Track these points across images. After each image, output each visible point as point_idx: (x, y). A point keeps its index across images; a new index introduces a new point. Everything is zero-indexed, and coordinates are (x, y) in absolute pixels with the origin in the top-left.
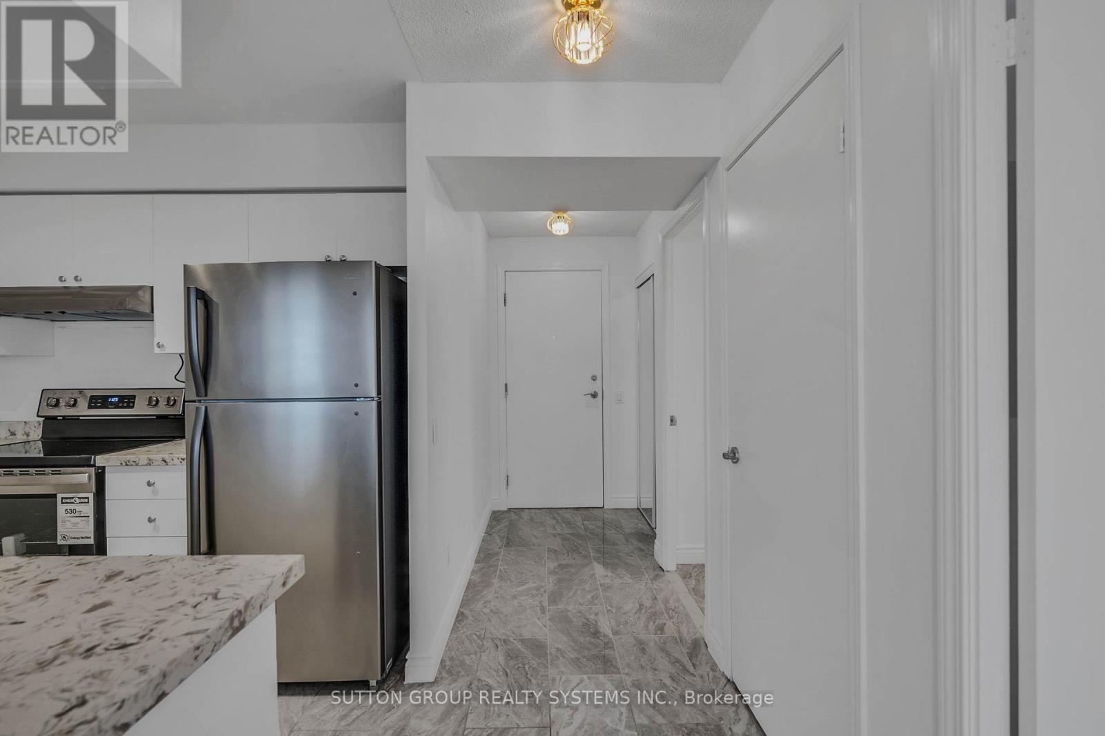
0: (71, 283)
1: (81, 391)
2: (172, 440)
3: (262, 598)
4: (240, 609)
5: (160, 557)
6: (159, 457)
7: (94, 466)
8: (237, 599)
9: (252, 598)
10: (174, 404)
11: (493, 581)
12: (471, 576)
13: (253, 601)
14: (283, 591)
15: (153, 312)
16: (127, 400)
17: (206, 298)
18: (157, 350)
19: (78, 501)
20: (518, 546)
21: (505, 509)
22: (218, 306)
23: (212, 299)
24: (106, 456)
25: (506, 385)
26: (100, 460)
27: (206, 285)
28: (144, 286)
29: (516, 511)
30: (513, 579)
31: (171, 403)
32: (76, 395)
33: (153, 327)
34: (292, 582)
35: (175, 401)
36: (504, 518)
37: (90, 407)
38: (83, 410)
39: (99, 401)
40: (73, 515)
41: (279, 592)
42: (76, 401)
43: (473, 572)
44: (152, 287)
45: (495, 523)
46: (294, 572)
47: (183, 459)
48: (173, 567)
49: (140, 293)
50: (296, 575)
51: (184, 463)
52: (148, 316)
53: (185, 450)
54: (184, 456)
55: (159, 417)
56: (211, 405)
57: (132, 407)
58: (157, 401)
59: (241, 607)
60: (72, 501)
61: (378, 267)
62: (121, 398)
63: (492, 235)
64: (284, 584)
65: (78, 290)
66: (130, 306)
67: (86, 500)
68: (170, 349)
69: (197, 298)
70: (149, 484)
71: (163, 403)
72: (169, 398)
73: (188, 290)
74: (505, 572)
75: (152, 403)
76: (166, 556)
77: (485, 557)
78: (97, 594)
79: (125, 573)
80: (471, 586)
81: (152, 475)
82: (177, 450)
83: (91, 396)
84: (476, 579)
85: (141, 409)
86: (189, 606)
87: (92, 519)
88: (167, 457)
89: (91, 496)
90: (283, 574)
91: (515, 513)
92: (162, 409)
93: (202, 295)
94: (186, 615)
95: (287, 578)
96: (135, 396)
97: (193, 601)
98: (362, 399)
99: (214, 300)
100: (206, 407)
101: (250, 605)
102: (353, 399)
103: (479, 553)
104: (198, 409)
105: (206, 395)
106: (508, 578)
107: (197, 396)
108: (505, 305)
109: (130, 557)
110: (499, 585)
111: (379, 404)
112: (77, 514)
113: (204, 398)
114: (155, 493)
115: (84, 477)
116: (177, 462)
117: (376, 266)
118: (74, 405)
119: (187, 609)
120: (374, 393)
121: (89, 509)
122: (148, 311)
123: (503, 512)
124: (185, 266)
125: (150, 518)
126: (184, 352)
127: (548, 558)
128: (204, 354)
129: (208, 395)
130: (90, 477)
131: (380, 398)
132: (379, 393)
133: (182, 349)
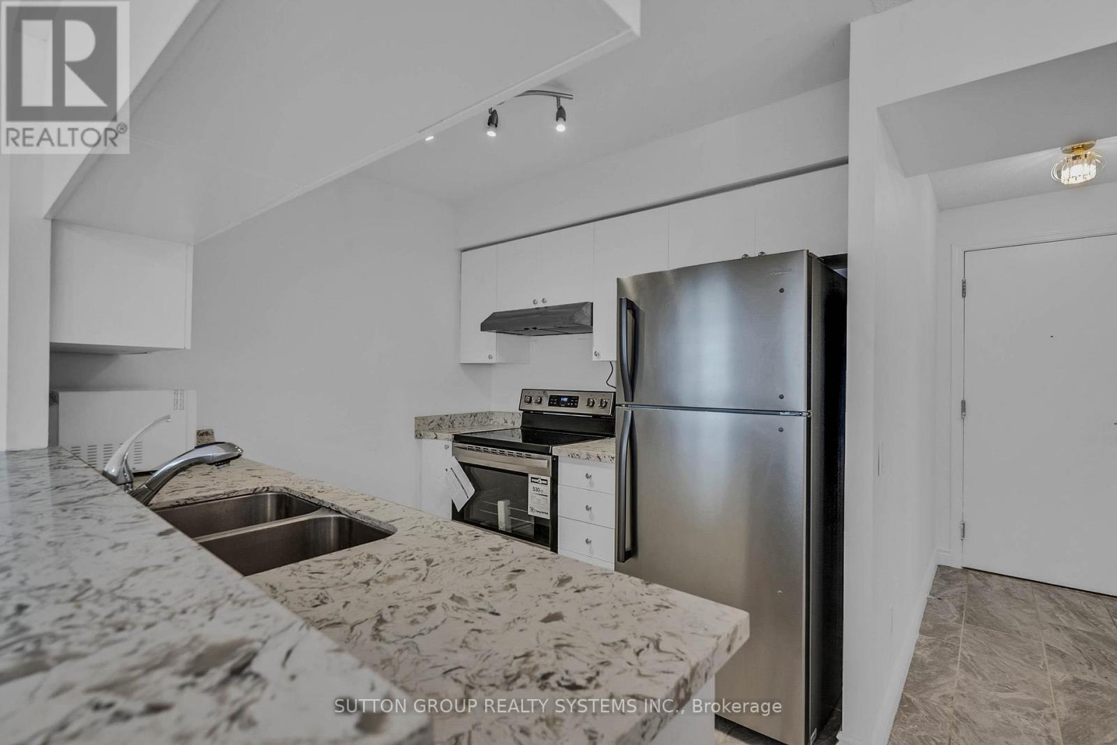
0: (541, 305)
1: (545, 391)
2: (603, 438)
3: (708, 664)
4: (685, 677)
5: (601, 569)
6: (594, 453)
7: (551, 454)
8: (682, 660)
9: (698, 664)
10: (606, 405)
11: (951, 667)
12: (916, 650)
13: (699, 668)
14: (729, 656)
15: (592, 325)
16: (573, 401)
17: (635, 308)
18: (595, 358)
19: (541, 482)
20: (989, 627)
21: (959, 567)
22: (644, 314)
23: (639, 309)
24: (559, 447)
25: (963, 403)
26: (556, 450)
27: (633, 297)
28: (586, 303)
29: (978, 573)
30: (986, 675)
31: (603, 405)
32: (541, 395)
33: (592, 339)
34: (738, 645)
35: (606, 403)
36: (959, 580)
37: (550, 405)
38: (545, 407)
39: (555, 400)
40: (537, 492)
41: (724, 658)
42: (541, 399)
43: (918, 645)
44: (592, 303)
45: (943, 583)
46: (738, 635)
47: (613, 458)
48: (613, 585)
49: (584, 309)
50: (741, 638)
51: (614, 461)
52: (588, 329)
53: (615, 449)
54: (614, 455)
55: (595, 416)
56: (637, 410)
57: (576, 407)
58: (594, 403)
59: (687, 674)
60: (537, 481)
61: (810, 257)
62: (570, 398)
63: (944, 207)
64: (729, 649)
65: (544, 309)
66: (577, 320)
67: (546, 482)
68: (604, 357)
69: (627, 309)
70: (588, 476)
71: (597, 404)
72: (602, 400)
73: (620, 301)
74: (972, 660)
75: (591, 404)
76: (606, 569)
77: (932, 627)
78: (551, 600)
79: (573, 580)
80: (916, 664)
81: (588, 469)
82: (608, 447)
83: (551, 396)
84: (924, 655)
85: (582, 409)
86: (632, 651)
87: (549, 498)
88: (600, 454)
89: (549, 479)
90: (728, 635)
91: (976, 576)
92: (597, 410)
93: (631, 306)
94: (630, 664)
95: (732, 641)
96: (578, 397)
97: (636, 643)
98: (786, 413)
99: (641, 308)
100: (632, 412)
101: (696, 673)
102: (776, 413)
103: (924, 620)
104: (626, 413)
105: (633, 401)
106: (979, 673)
107: (625, 401)
108: (964, 296)
109: (577, 561)
110: (963, 676)
111: (809, 420)
112: (540, 493)
113: (632, 403)
114: (591, 484)
115: (544, 463)
116: (608, 459)
117: (808, 256)
118: (540, 403)
119: (629, 654)
120: (802, 407)
121: (547, 489)
122: (589, 324)
123: (956, 571)
124: (618, 279)
125: (587, 506)
126: (615, 359)
127: (1050, 662)
128: (632, 358)
129: (635, 399)
130: (548, 462)
131: (810, 414)
132: (809, 407)
133: (613, 357)
